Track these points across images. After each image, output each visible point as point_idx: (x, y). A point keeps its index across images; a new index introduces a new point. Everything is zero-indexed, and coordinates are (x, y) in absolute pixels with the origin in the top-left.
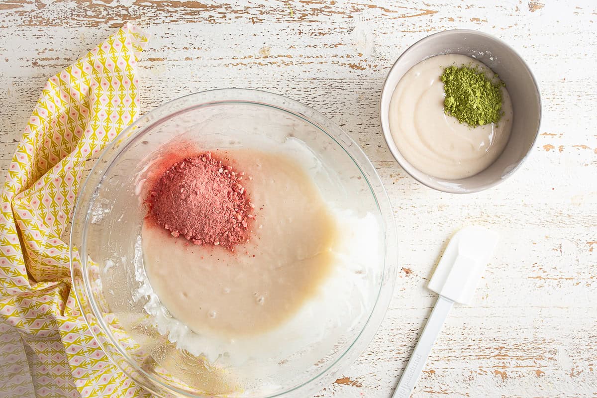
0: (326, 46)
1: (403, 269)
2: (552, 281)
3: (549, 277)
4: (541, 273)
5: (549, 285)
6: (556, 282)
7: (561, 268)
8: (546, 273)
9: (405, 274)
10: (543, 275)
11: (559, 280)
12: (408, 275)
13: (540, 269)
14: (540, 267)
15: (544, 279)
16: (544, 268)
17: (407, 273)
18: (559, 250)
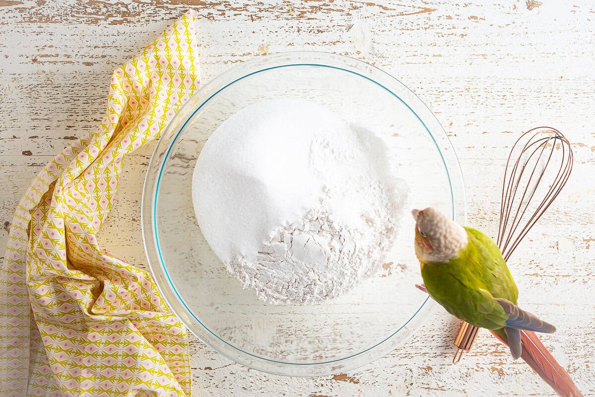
0: (325, 44)
1: (399, 265)
2: (548, 278)
3: (546, 274)
4: (537, 270)
5: (546, 282)
6: (553, 279)
7: (557, 266)
8: (543, 271)
9: (401, 269)
10: (540, 272)
11: (556, 277)
12: (403, 270)
13: (537, 266)
14: (536, 264)
15: (541, 276)
16: (541, 265)
17: (403, 268)
18: (556, 247)
